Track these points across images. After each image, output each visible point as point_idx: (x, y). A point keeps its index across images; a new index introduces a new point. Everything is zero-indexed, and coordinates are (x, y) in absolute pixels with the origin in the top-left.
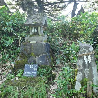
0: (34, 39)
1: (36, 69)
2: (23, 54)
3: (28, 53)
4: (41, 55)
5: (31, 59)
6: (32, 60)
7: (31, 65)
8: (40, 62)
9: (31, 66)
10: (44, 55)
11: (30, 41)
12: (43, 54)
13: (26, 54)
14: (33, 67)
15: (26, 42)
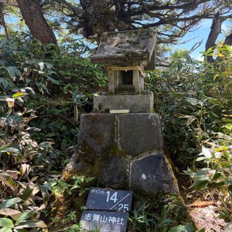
0: (122, 103)
1: (126, 207)
2: (87, 147)
3: (104, 146)
4: (146, 155)
5: (112, 165)
6: (117, 169)
7: (108, 192)
8: (144, 177)
9: (111, 195)
10: (154, 153)
11: (109, 107)
12: (152, 149)
13: (98, 149)
14: (115, 200)
15: (96, 111)
